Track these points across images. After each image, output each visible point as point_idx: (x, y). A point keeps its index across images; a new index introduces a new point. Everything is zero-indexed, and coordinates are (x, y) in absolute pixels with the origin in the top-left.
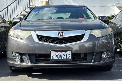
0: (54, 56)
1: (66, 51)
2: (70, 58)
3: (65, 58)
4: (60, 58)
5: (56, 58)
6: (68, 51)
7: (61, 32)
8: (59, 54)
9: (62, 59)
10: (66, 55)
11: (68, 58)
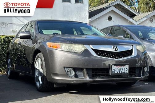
0: (114, 71)
1: (124, 65)
2: (127, 72)
3: (123, 72)
4: (119, 73)
5: (116, 72)
6: (126, 65)
7: (115, 46)
8: (118, 68)
9: (121, 73)
10: (124, 69)
11: (125, 72)
